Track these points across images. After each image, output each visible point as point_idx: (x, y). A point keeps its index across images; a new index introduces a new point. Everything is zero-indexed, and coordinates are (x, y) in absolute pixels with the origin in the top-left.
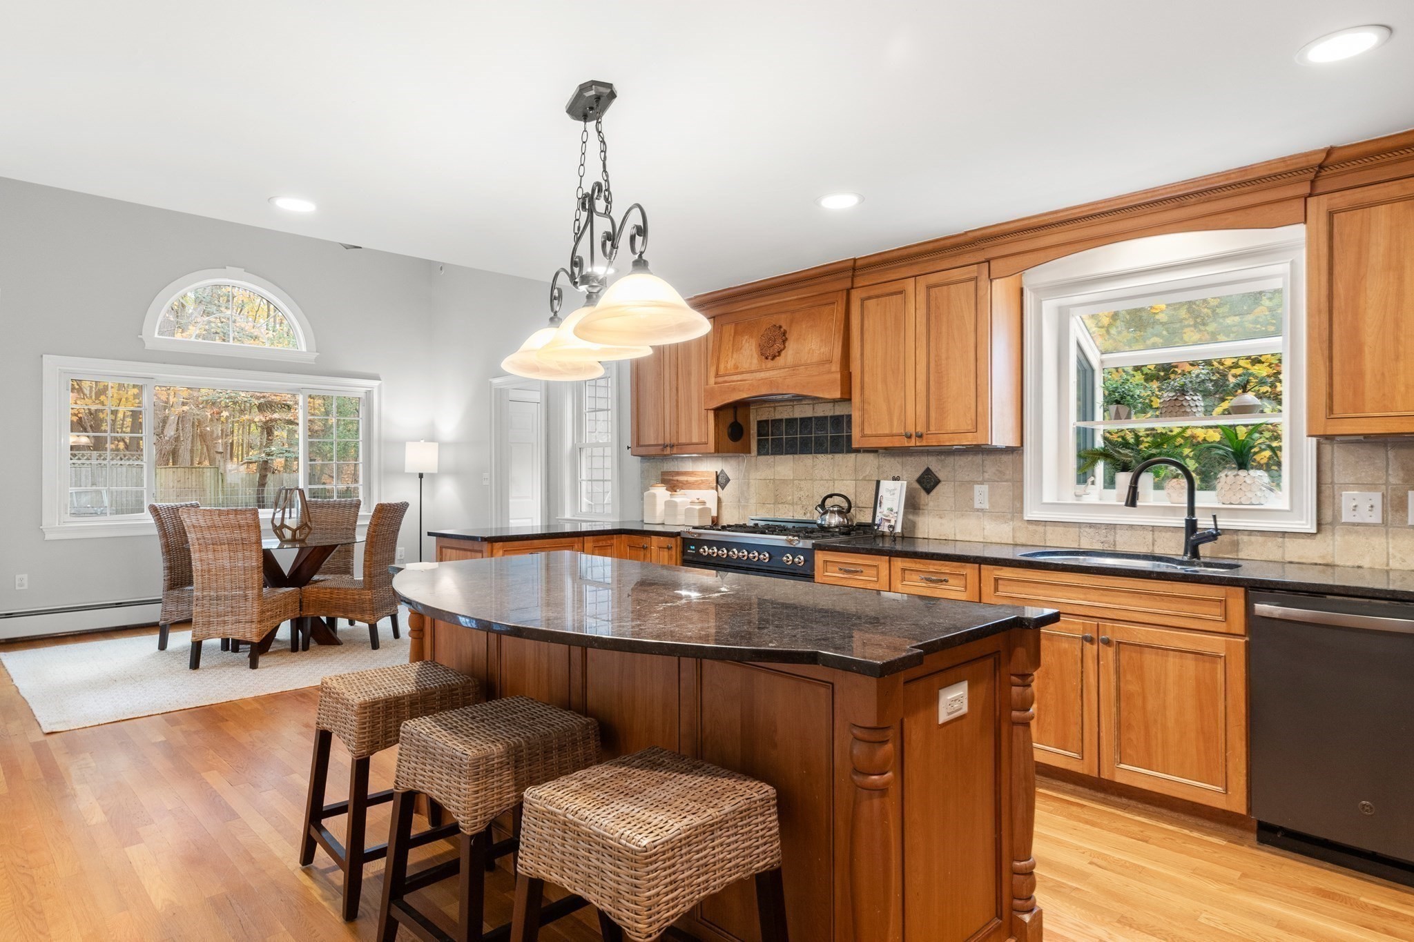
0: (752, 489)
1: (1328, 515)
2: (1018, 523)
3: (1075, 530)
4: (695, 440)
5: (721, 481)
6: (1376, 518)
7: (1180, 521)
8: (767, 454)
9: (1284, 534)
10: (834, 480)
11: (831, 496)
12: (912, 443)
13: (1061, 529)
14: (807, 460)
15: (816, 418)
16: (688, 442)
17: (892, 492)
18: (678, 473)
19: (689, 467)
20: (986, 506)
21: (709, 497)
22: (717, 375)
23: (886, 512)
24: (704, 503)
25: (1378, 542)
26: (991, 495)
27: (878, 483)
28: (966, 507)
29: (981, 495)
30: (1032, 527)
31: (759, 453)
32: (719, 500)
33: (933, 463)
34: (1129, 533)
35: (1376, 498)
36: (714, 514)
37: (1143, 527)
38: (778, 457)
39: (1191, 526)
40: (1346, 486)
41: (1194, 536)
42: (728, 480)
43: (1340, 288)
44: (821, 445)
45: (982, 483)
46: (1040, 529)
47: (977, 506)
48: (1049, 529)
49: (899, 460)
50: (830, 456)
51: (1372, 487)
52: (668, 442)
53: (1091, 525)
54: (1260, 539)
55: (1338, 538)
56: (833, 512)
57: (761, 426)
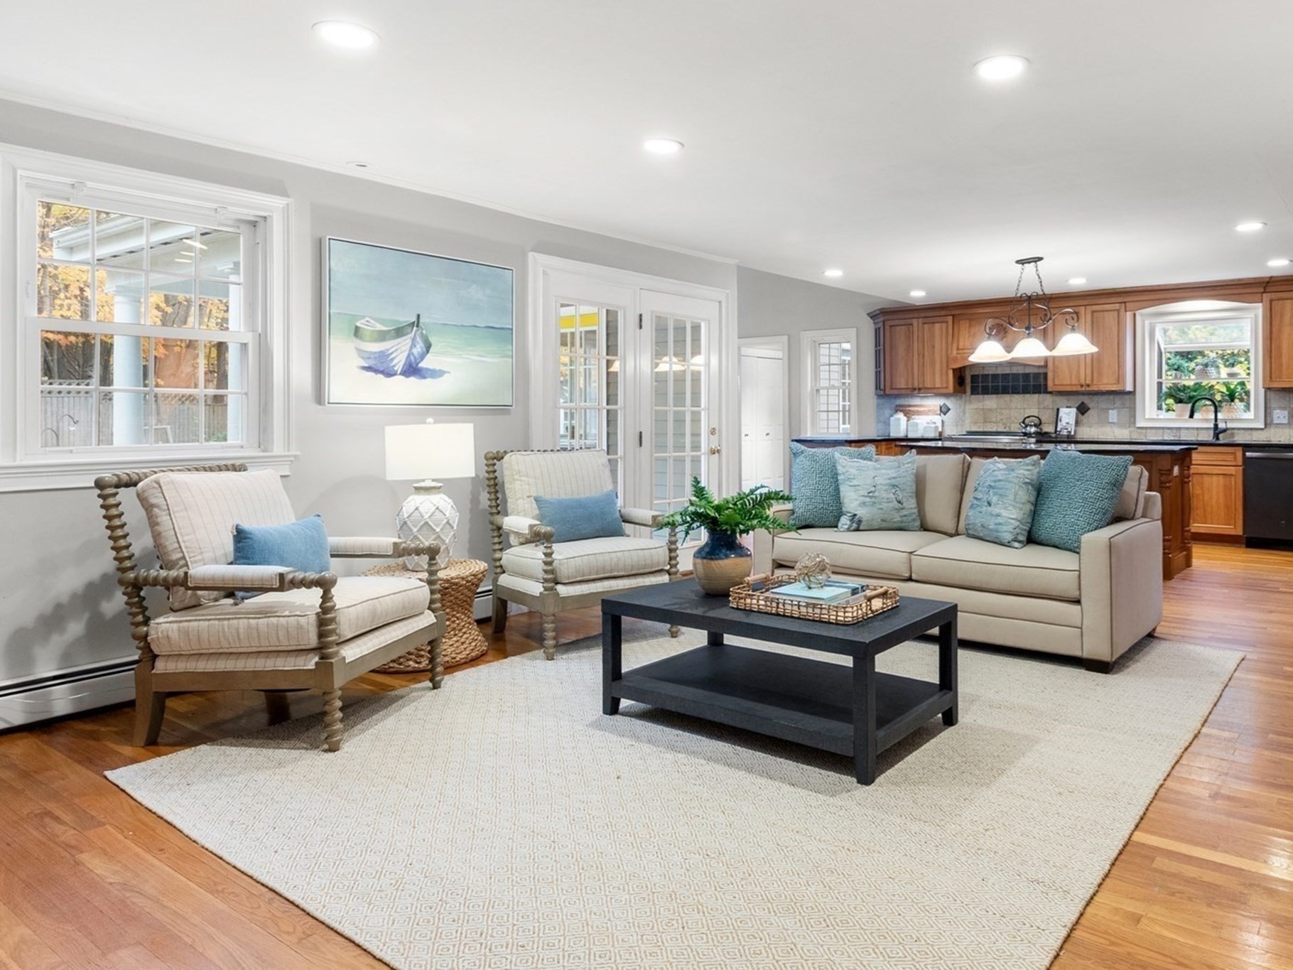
0: (967, 415)
1: (1268, 422)
2: (1132, 429)
3: (1161, 431)
4: (937, 386)
5: (944, 410)
6: (1286, 421)
7: (1212, 425)
8: (978, 394)
9: (1252, 429)
10: (1024, 409)
11: (1028, 417)
12: (1083, 389)
13: (1154, 431)
14: (1007, 397)
15: (1012, 374)
16: (932, 386)
17: (1068, 414)
18: (910, 406)
19: (917, 401)
20: (1115, 421)
21: (938, 419)
22: (958, 349)
23: (1064, 424)
24: (935, 423)
25: (1287, 431)
26: (1119, 414)
27: (1058, 410)
28: (1105, 422)
29: (1113, 415)
30: (1139, 430)
31: (972, 393)
32: (943, 422)
33: (1086, 399)
34: (1186, 431)
35: (1286, 413)
36: (940, 430)
37: (1193, 428)
38: (986, 396)
39: (1216, 426)
40: (1275, 409)
41: (1217, 431)
42: (949, 410)
43: (1274, 330)
44: (1016, 389)
45: (1113, 409)
46: (1144, 431)
47: (1111, 421)
48: (1148, 431)
49: (1066, 397)
50: (1021, 396)
51: (1284, 409)
52: (916, 385)
53: (1169, 428)
54: (1242, 431)
55: (1272, 430)
56: (1031, 426)
57: (974, 378)
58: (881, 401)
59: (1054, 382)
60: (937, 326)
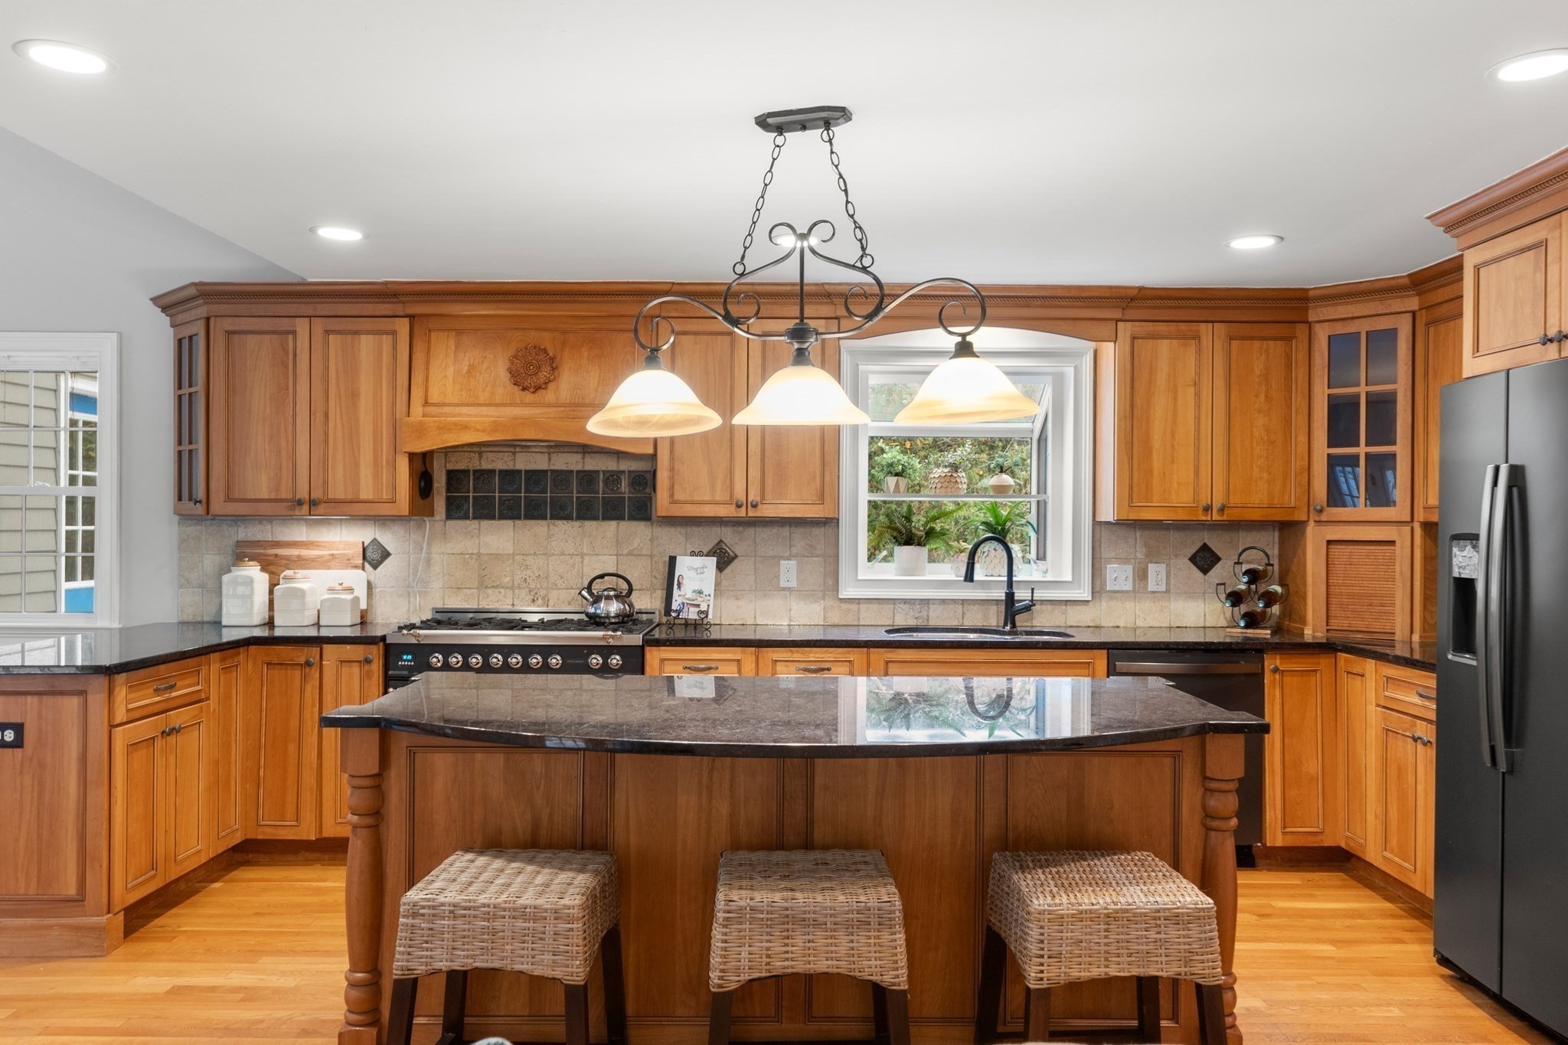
0: (436, 568)
1: (1098, 588)
2: (829, 602)
3: (889, 607)
4: (363, 496)
5: (374, 557)
6: (1129, 587)
7: (1000, 594)
8: (466, 517)
9: (1067, 602)
10: (582, 555)
11: (602, 576)
12: (742, 513)
13: (875, 607)
14: (540, 528)
15: (553, 471)
16: (350, 497)
17: (700, 571)
18: (278, 544)
19: (298, 533)
20: (793, 584)
21: (357, 579)
22: (426, 403)
23: (689, 595)
24: (350, 590)
25: (1129, 605)
26: (800, 571)
27: (672, 561)
28: (769, 586)
29: (789, 571)
30: (845, 606)
31: (449, 516)
32: (370, 585)
33: (728, 535)
34: (941, 607)
35: (1129, 569)
36: (363, 605)
37: (954, 601)
38: (485, 523)
39: (1010, 596)
40: (1109, 561)
41: (1011, 608)
42: (386, 555)
43: (1138, 401)
44: (562, 508)
45: (789, 558)
46: (854, 607)
47: (783, 584)
48: (863, 607)
49: (683, 530)
50: (577, 524)
51: (1124, 561)
52: (303, 493)
53: (905, 601)
54: (1049, 607)
55: (1104, 603)
56: (608, 598)
57: (455, 478)
58: (192, 530)
59: (672, 495)
60: (366, 342)
